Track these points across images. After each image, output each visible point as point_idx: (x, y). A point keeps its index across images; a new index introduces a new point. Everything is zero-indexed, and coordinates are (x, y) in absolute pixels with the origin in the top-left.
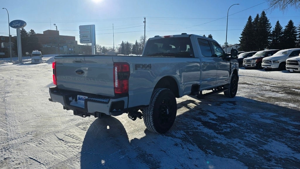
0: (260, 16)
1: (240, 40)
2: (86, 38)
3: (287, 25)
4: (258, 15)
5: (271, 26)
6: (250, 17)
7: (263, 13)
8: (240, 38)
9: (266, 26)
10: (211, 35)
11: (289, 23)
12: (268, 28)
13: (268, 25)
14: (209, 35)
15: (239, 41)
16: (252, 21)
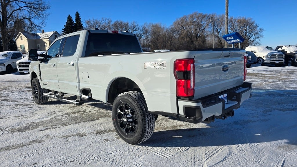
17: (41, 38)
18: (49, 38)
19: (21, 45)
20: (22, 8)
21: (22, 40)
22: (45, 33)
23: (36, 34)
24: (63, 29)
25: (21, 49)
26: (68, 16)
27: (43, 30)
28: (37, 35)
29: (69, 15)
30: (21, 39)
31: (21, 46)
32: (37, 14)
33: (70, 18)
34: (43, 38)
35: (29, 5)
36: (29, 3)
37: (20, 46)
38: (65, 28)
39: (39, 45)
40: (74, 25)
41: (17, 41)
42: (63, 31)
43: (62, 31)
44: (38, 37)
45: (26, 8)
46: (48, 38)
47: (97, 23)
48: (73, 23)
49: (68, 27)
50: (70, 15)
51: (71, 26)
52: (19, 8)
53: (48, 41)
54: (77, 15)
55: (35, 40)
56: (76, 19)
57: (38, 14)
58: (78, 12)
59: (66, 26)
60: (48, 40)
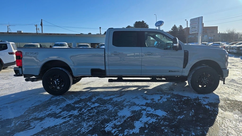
2: (194, 29)
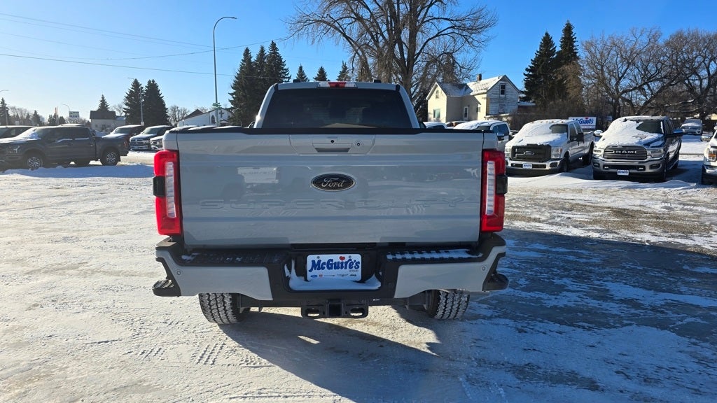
0: (267, 52)
1: (232, 99)
3: (317, 76)
4: (262, 50)
5: (289, 76)
6: (247, 51)
7: (273, 46)
8: (232, 94)
9: (281, 74)
10: (153, 81)
11: (319, 72)
12: (284, 77)
13: (284, 73)
14: (149, 82)
15: (230, 101)
16: (252, 60)
17: (472, 94)
18: (488, 91)
19: (435, 108)
20: (442, 33)
21: (437, 100)
22: (482, 82)
23: (466, 84)
24: (527, 70)
25: (434, 117)
26: (544, 35)
27: (480, 75)
28: (468, 87)
29: (547, 34)
30: (437, 97)
31: (434, 111)
32: (467, 40)
33: (547, 41)
34: (476, 93)
35: (457, 23)
36: (456, 20)
37: (432, 112)
38: (531, 65)
39: (466, 109)
40: (554, 56)
41: (429, 101)
42: (527, 73)
43: (524, 74)
44: (468, 91)
45: (450, 30)
46: (485, 91)
47: (614, 43)
48: (553, 52)
49: (539, 63)
50: (549, 33)
51: (547, 61)
52: (437, 32)
53: (484, 98)
54: (568, 29)
55: (461, 98)
56: (562, 42)
57: (470, 40)
58: (570, 22)
59: (534, 62)
60: (485, 96)
